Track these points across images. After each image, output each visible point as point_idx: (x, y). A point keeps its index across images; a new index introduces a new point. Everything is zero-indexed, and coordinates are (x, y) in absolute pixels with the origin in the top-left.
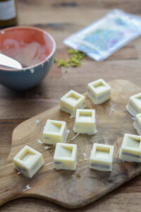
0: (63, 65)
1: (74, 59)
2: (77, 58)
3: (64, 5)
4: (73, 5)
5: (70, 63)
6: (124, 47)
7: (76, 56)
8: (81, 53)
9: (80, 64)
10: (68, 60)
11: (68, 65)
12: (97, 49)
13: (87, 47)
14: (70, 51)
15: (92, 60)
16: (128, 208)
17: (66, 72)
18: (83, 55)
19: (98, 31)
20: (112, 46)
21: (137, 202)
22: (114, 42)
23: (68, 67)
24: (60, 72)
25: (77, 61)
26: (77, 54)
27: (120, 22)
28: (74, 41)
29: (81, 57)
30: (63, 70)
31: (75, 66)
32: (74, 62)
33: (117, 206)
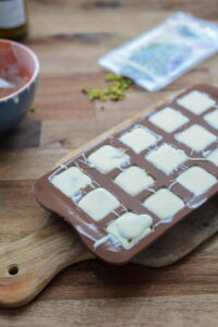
0: (97, 98)
1: (115, 89)
2: (120, 88)
3: (100, 5)
4: (115, 5)
5: (108, 94)
6: (192, 71)
7: (118, 84)
8: (125, 78)
9: (124, 96)
10: (106, 90)
11: (106, 97)
12: (151, 73)
13: (136, 71)
14: (109, 77)
15: (143, 90)
16: (198, 317)
17: (103, 108)
18: (129, 82)
19: (153, 46)
20: (173, 69)
21: (209, 308)
22: (177, 62)
23: (105, 101)
24: (94, 109)
25: (119, 92)
26: (119, 80)
27: (186, 32)
28: (114, 61)
29: (125, 85)
30: (98, 105)
31: (116, 100)
32: (114, 93)
33: (180, 315)
